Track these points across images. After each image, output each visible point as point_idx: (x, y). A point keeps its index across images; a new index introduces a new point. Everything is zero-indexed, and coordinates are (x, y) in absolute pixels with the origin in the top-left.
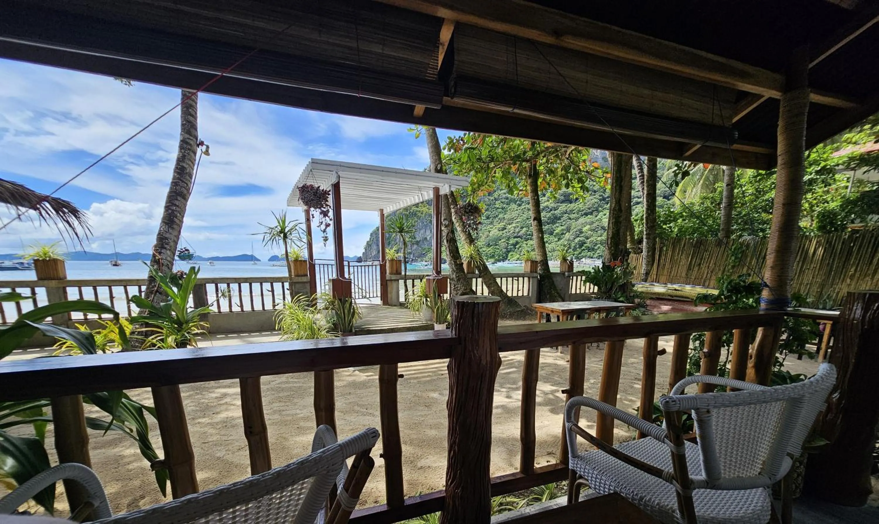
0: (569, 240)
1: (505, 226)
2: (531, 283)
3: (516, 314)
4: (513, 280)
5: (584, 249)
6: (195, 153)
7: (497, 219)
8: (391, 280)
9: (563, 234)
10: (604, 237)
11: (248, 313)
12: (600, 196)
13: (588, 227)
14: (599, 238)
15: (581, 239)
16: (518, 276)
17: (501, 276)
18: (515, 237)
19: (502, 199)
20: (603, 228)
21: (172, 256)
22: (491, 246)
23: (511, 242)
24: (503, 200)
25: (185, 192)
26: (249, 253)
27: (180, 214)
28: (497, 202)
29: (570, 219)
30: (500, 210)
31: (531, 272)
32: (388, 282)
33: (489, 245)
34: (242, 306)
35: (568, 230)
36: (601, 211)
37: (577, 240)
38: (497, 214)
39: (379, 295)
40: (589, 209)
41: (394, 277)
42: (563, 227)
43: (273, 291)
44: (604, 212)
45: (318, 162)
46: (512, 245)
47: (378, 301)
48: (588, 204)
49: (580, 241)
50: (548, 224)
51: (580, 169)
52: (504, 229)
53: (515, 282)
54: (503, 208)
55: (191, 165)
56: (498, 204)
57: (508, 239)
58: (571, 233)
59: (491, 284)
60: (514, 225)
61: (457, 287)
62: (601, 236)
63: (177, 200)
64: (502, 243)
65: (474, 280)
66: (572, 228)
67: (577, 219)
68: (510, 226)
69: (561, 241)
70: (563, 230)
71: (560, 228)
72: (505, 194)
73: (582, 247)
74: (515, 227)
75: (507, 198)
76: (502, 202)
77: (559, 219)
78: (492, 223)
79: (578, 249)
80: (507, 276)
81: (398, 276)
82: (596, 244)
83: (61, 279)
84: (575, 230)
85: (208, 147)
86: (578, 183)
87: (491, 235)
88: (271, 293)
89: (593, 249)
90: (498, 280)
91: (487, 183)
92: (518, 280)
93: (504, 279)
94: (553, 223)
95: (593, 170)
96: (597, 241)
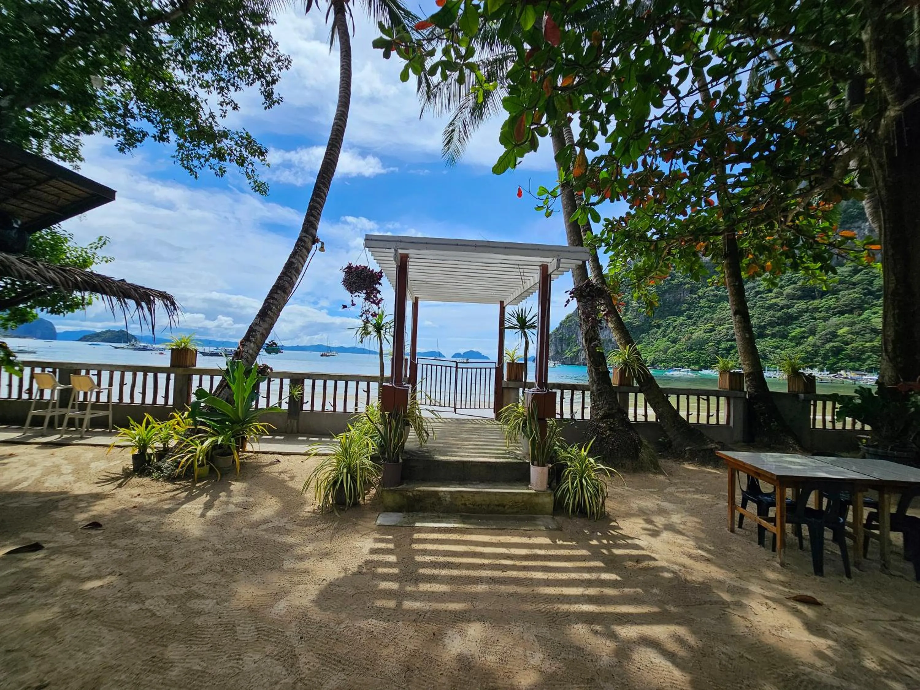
0: (814, 345)
1: (713, 326)
2: (732, 406)
3: (701, 454)
4: (698, 400)
5: (842, 359)
6: (309, 251)
7: (702, 319)
8: (508, 388)
9: (804, 337)
10: (877, 342)
11: (339, 414)
12: (863, 289)
13: (846, 329)
14: (868, 344)
15: (836, 344)
16: (708, 394)
17: (678, 392)
18: (728, 341)
19: (708, 296)
20: (874, 331)
21: (255, 349)
22: (694, 350)
23: (723, 346)
24: (711, 298)
25: (287, 285)
26: (437, 350)
27: (276, 307)
28: (701, 301)
29: (814, 318)
30: (706, 309)
31: (731, 388)
32: (505, 391)
33: (691, 349)
34: (334, 406)
35: (812, 332)
36: (868, 309)
37: (828, 346)
38: (702, 313)
39: (492, 405)
40: (846, 306)
41: (512, 385)
42: (802, 329)
43: (368, 392)
44: (874, 310)
45: (373, 238)
46: (724, 349)
47: (491, 414)
48: (843, 299)
49: (833, 347)
50: (779, 325)
51: (817, 242)
52: (712, 330)
53: (703, 404)
54: (710, 307)
55: (302, 261)
56: (702, 303)
57: (719, 342)
58: (817, 336)
59: (658, 403)
60: (727, 326)
61: (598, 405)
62: (871, 341)
63: (277, 293)
64: (710, 347)
65: (632, 396)
66: (819, 330)
67: (826, 319)
68: (722, 327)
69: (802, 346)
70: (803, 332)
71: (798, 331)
72: (713, 290)
73: (838, 355)
74: (728, 329)
75: (716, 296)
76: (709, 301)
77: (797, 318)
78: (694, 324)
79: (831, 358)
80: (688, 393)
81: (518, 383)
82: (863, 352)
83: (187, 367)
84: (824, 332)
85: (322, 243)
86: (815, 262)
87: (693, 337)
88: (366, 394)
89: (859, 359)
90: (672, 400)
91: (657, 267)
92: (708, 400)
93: (683, 398)
94: (787, 323)
95: (842, 241)
96: (864, 347)
